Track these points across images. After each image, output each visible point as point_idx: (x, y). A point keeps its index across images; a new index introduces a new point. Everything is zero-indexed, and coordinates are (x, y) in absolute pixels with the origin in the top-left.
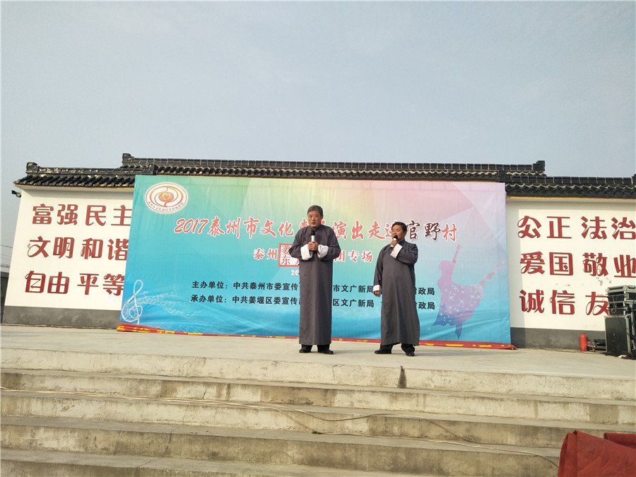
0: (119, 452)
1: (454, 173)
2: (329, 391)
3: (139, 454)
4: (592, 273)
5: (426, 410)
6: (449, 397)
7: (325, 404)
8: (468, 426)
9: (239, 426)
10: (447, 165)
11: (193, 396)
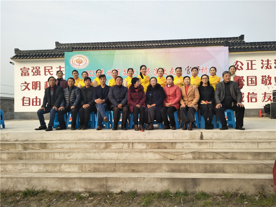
0: (95, 171)
1: (204, 42)
2: (174, 143)
3: (104, 172)
4: (265, 84)
5: (213, 148)
6: (222, 142)
7: (172, 148)
8: (232, 153)
9: (140, 159)
10: (200, 39)
11: (118, 148)
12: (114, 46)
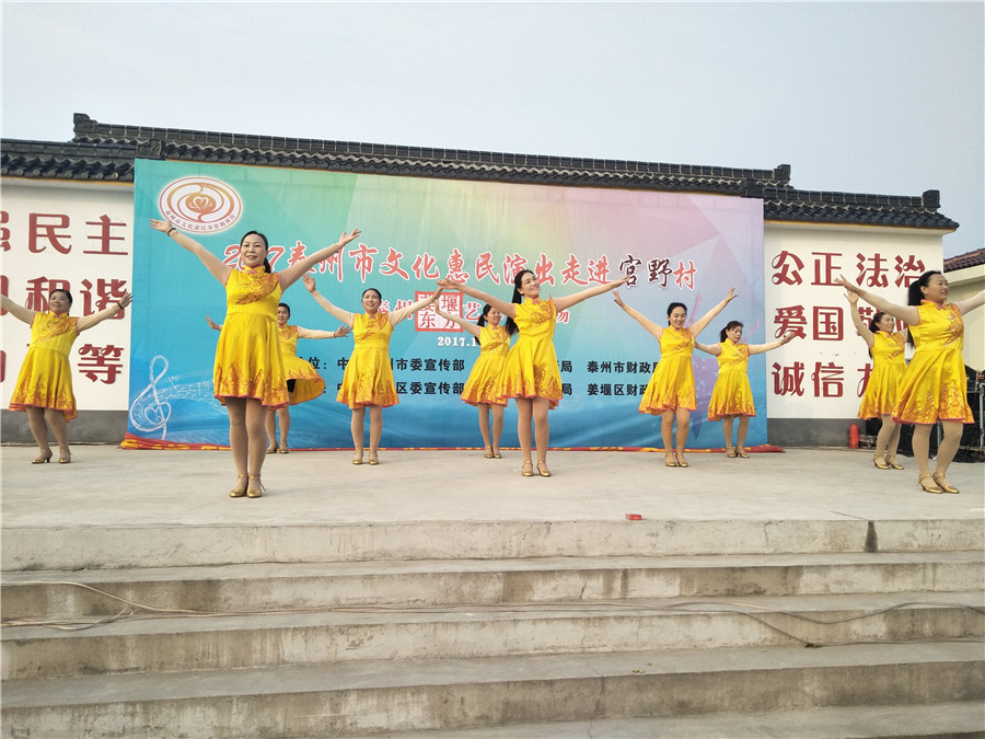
0: (509, 719)
2: (791, 571)
7: (785, 592)
9: (680, 646)
11: (563, 595)
12: (332, 158)
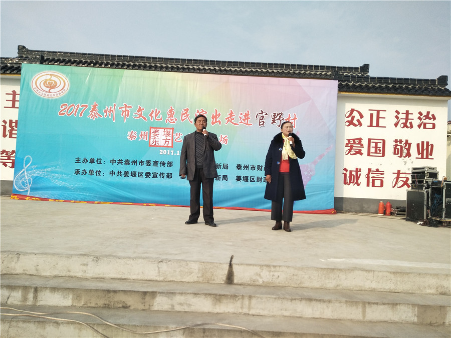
1: (297, 72)
2: (148, 294)
4: (399, 155)
5: (251, 313)
6: (275, 298)
10: (292, 65)
